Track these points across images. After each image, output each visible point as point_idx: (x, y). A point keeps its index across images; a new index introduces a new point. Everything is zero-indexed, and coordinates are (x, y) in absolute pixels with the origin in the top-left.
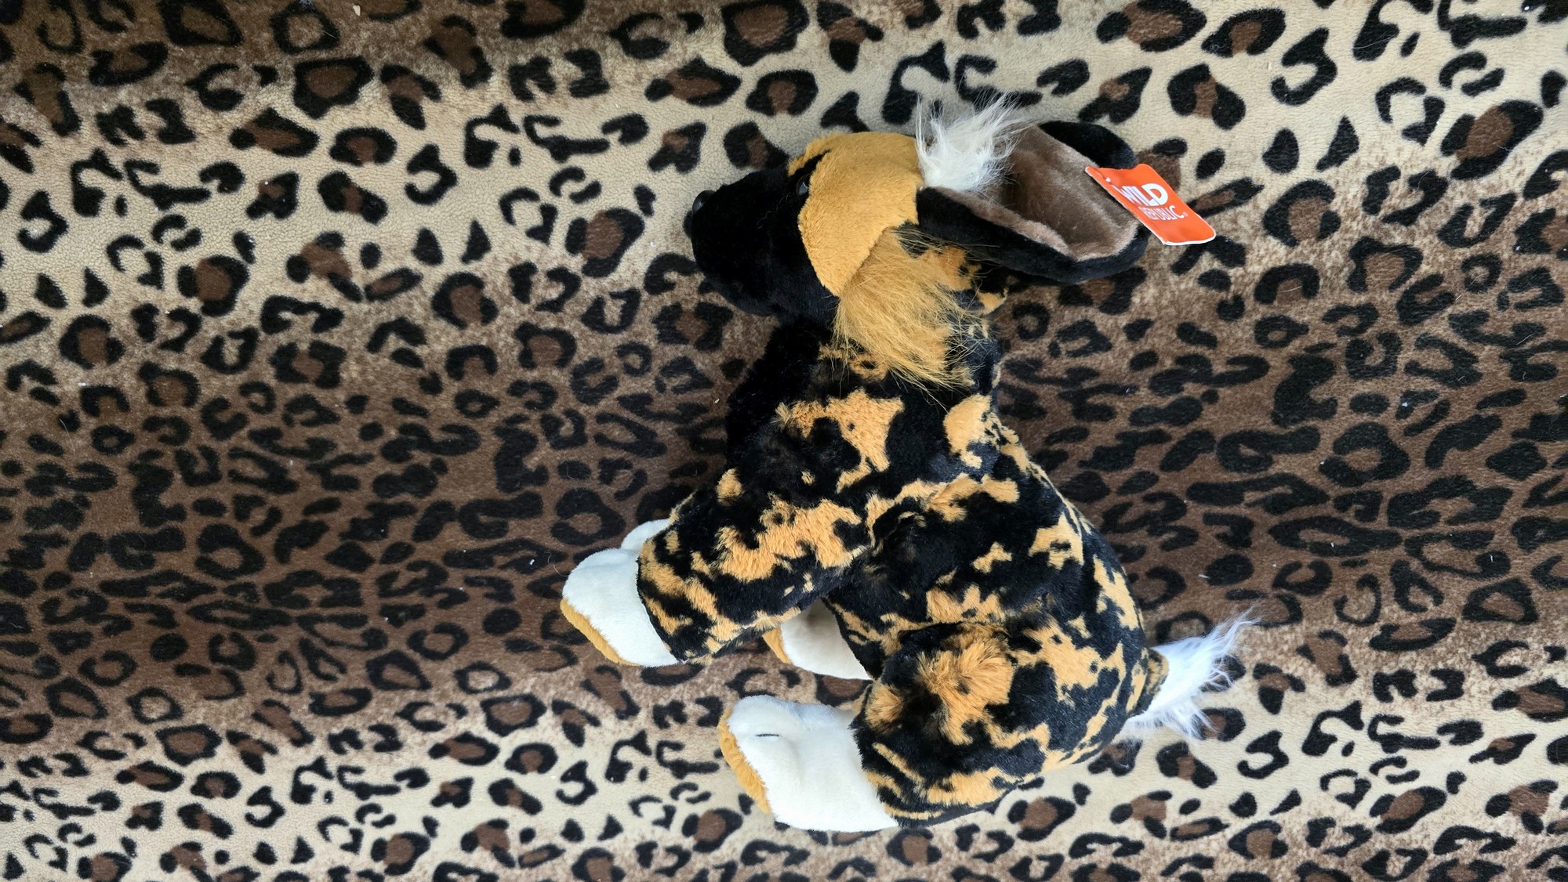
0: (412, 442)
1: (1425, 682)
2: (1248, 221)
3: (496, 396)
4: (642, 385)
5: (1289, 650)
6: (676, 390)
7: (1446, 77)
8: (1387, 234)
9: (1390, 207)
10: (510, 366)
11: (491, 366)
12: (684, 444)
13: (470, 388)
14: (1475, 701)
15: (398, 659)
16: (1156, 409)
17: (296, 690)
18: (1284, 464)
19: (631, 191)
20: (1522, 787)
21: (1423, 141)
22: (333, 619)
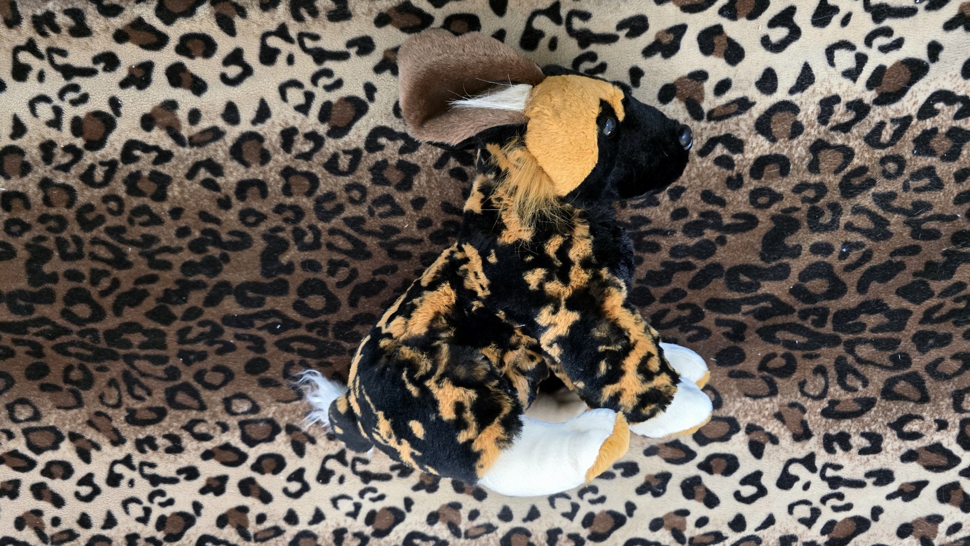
0: (209, 241)
1: (858, 441)
2: (746, 125)
3: (265, 213)
4: (360, 211)
5: (769, 414)
6: (381, 216)
7: (868, 41)
8: (833, 138)
9: (834, 121)
10: (276, 194)
11: (264, 194)
12: (384, 253)
13: (250, 206)
14: (889, 456)
15: (186, 388)
16: (687, 247)
17: (117, 406)
18: (767, 287)
19: (362, 85)
20: (920, 518)
21: (854, 80)
22: (146, 358)
